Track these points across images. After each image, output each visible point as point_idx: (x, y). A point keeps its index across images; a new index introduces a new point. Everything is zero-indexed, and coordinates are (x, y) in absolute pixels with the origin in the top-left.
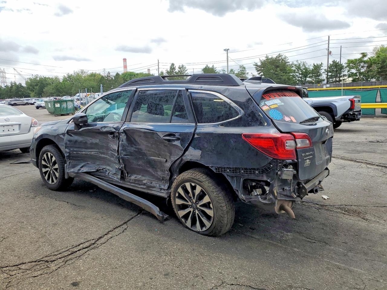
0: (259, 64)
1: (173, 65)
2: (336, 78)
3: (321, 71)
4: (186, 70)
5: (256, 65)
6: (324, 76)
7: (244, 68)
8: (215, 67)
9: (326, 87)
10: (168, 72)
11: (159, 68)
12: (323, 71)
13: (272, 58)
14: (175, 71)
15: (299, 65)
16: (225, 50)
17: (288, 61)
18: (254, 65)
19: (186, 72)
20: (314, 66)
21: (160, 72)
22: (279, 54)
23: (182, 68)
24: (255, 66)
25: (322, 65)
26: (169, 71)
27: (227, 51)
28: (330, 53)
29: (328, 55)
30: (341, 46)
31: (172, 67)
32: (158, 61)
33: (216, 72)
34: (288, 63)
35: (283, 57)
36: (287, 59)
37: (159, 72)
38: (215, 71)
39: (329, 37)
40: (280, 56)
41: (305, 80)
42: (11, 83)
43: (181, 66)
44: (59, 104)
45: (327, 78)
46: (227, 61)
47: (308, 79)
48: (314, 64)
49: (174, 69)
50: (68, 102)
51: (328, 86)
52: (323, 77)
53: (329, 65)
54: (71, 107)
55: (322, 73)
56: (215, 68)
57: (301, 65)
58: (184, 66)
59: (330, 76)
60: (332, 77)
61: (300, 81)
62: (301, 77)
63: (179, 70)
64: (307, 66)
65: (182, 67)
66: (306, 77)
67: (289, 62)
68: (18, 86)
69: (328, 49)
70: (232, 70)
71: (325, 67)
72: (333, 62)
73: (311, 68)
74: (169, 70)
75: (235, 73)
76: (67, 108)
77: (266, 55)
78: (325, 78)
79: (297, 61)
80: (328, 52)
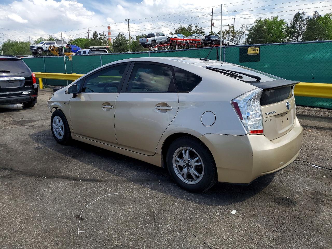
1: (96, 32)
11: (88, 35)
13: (184, 28)
14: (97, 38)
16: (126, 20)
27: (128, 21)
28: (212, 24)
29: (212, 27)
30: (234, 18)
31: (95, 34)
32: (88, 28)
35: (199, 27)
36: (203, 29)
39: (212, 9)
58: (105, 34)
63: (100, 37)
69: (212, 21)
80: (212, 23)
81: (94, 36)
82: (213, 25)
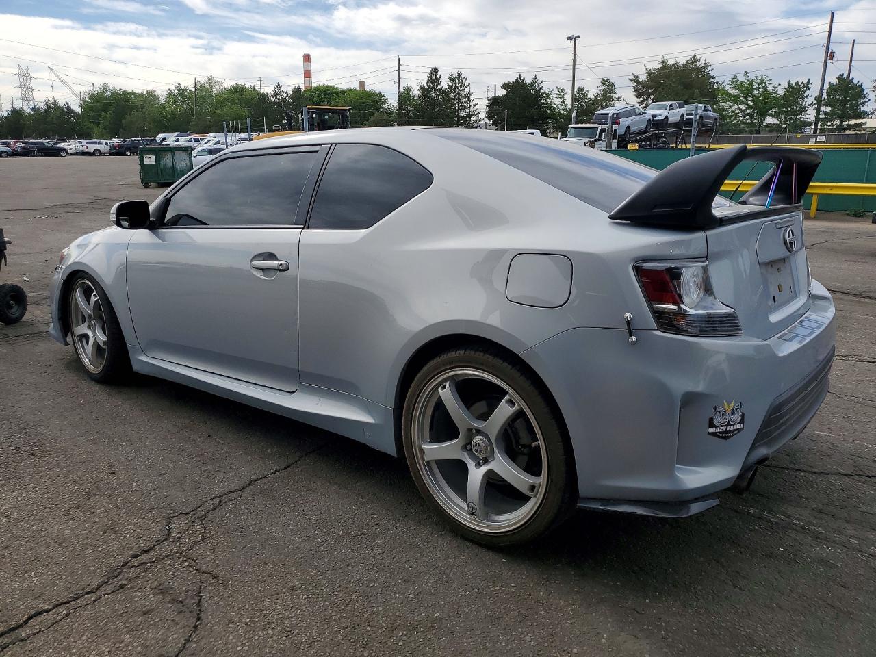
0: (643, 77)
1: (435, 71)
2: (842, 122)
3: (805, 99)
4: (467, 84)
5: (636, 80)
6: (810, 115)
7: (613, 85)
8: (539, 79)
9: (816, 142)
10: (422, 89)
11: (399, 79)
12: (811, 100)
13: (674, 65)
14: (439, 86)
15: (752, 82)
16: (569, 38)
17: (712, 74)
18: (631, 80)
19: (467, 90)
20: (787, 86)
21: (402, 90)
22: (695, 56)
23: (457, 81)
24: (632, 83)
25: (810, 86)
26: (425, 85)
27: (575, 40)
28: (830, 56)
29: (826, 60)
30: (854, 41)
31: (434, 77)
32: (399, 59)
33: (542, 91)
34: (712, 80)
35: (701, 64)
36: (710, 69)
37: (399, 88)
38: (540, 89)
39: (833, 15)
40: (695, 60)
41: (762, 121)
42: (47, 102)
43: (454, 76)
44: (153, 157)
45: (818, 119)
46: (572, 67)
47: (769, 120)
48: (789, 83)
49: (438, 80)
50: (176, 152)
51: (822, 138)
52: (807, 116)
53: (826, 86)
54: (183, 164)
55: (807, 105)
56: (540, 81)
57: (755, 84)
58: (463, 76)
59: (826, 113)
60: (830, 117)
61: (748, 123)
62: (752, 116)
63: (450, 84)
64: (770, 88)
65: (457, 79)
66: (763, 115)
67: (714, 78)
68: (62, 109)
69: (828, 47)
70: (581, 90)
71: (814, 91)
72: (838, 78)
73: (781, 92)
74: (424, 83)
75: (589, 96)
76: (173, 167)
77: (660, 58)
78: (813, 119)
79: (746, 73)
80: (827, 52)
81: (430, 79)
82: (831, 58)
